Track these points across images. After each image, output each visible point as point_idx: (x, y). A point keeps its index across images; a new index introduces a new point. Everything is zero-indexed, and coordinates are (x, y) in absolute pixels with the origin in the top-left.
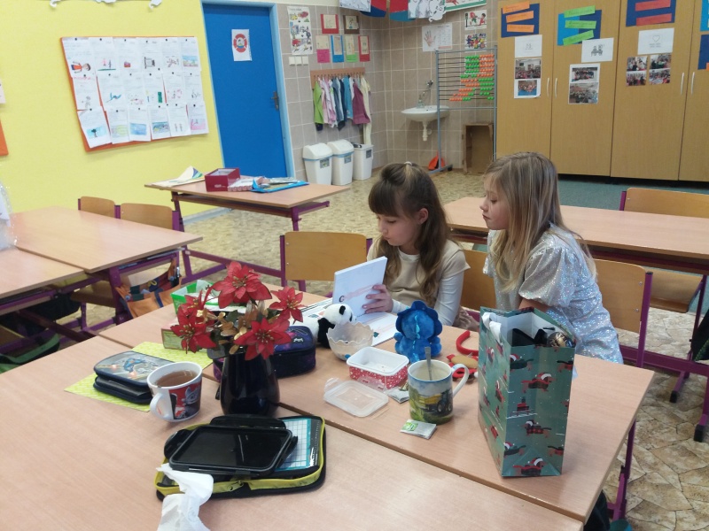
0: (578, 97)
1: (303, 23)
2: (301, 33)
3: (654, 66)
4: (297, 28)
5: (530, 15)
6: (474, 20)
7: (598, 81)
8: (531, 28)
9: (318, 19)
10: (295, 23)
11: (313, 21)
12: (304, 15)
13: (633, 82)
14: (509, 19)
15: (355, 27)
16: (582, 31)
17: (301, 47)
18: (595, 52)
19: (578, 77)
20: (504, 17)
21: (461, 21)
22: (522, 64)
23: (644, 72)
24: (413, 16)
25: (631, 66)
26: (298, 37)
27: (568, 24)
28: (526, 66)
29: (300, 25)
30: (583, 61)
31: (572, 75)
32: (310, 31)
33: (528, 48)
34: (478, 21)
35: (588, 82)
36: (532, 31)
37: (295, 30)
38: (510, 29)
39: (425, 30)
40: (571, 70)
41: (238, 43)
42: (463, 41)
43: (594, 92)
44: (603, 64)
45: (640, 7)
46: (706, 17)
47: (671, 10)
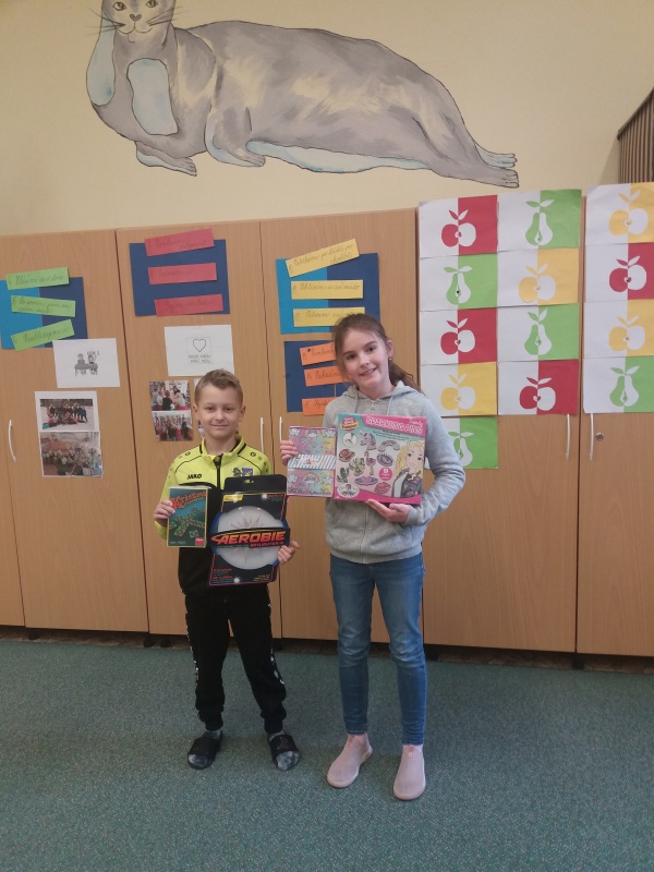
0: (62, 462)
7: (97, 429)
13: (169, 433)
16: (49, 320)
18: (81, 366)
19: (55, 418)
23: (186, 414)
25: (160, 399)
27: (17, 305)
30: (60, 384)
31: (42, 415)
35: (77, 430)
40: (38, 404)
43: (93, 452)
44: (102, 392)
45: (159, 276)
46: (288, 305)
47: (220, 286)
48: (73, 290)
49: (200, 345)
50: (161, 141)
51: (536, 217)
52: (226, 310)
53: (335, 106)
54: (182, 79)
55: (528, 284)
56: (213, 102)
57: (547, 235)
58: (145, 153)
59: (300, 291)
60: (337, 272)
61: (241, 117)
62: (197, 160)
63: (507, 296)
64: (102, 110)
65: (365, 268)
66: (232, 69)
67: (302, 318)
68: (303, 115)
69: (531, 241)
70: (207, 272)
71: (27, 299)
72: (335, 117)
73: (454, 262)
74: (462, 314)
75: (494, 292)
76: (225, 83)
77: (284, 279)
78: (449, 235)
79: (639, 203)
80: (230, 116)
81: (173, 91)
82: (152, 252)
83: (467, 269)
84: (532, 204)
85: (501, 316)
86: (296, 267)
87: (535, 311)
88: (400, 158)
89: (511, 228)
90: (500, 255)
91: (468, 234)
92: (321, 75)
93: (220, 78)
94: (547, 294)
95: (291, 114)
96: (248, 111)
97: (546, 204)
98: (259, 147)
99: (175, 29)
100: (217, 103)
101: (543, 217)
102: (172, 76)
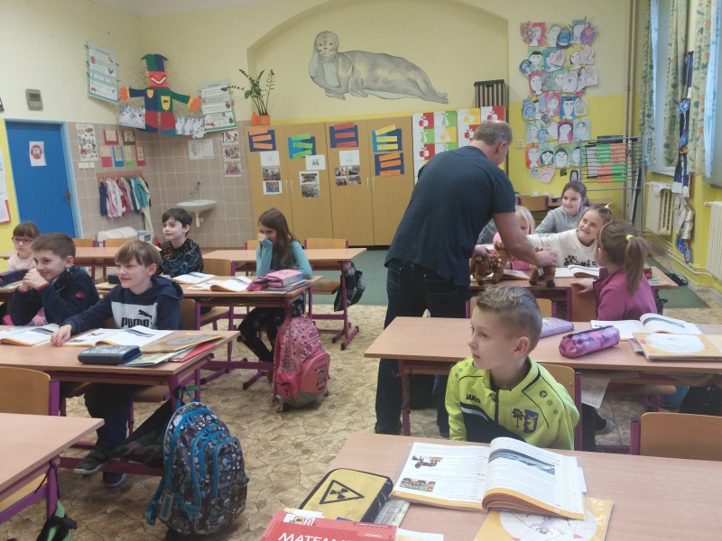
0: (307, 193)
1: (88, 137)
2: (88, 144)
3: (351, 173)
4: (84, 140)
5: (269, 137)
6: (229, 137)
7: (318, 183)
8: (271, 146)
9: (101, 134)
10: (83, 136)
11: (97, 135)
12: (90, 130)
13: (340, 183)
14: (254, 139)
15: (132, 140)
16: (304, 149)
17: (88, 155)
18: (314, 163)
19: (306, 180)
20: (250, 137)
21: (219, 138)
22: (267, 171)
23: (345, 177)
24: (180, 133)
25: (337, 173)
26: (85, 147)
27: (294, 145)
28: (270, 172)
29: (87, 138)
30: (308, 169)
31: (301, 179)
32: (95, 143)
33: (270, 160)
34: (232, 139)
35: (312, 183)
36: (271, 148)
37: (83, 142)
38: (256, 146)
39: (190, 144)
40: (300, 175)
41: (34, 152)
42: (222, 153)
43: (317, 190)
44: (320, 171)
45: (338, 136)
46: (375, 144)
47: (356, 139)
48: (312, 140)
49: (350, 156)
50: (333, 89)
51: (444, 118)
52: (358, 146)
53: (390, 78)
54: (340, 69)
55: (443, 137)
56: (351, 76)
57: (447, 123)
58: (328, 92)
59: (379, 140)
60: (390, 134)
61: (360, 82)
63: (437, 140)
64: (314, 78)
65: (397, 133)
66: (357, 66)
67: (380, 147)
68: (380, 81)
69: (443, 125)
70: (352, 135)
71: (298, 143)
73: (422, 131)
75: (434, 139)
76: (355, 70)
77: (374, 136)
78: (421, 123)
79: (472, 114)
80: (356, 81)
81: (338, 72)
82: (336, 129)
83: (426, 133)
84: (443, 114)
85: (436, 145)
86: (377, 133)
87: (445, 144)
88: (411, 94)
89: (437, 122)
90: (435, 129)
91: (426, 123)
92: (385, 68)
93: (353, 69)
94: (448, 140)
95: (376, 80)
96: (362, 79)
97: (447, 114)
98: (366, 91)
99: (338, 52)
101: (446, 118)
102: (337, 68)
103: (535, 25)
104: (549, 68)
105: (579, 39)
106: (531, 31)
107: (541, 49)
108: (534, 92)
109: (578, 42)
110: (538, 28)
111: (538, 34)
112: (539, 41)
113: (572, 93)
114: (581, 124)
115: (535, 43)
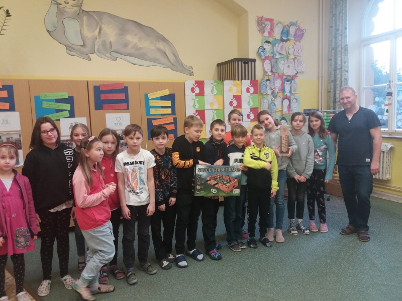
5: (3, 94)
8: (5, 106)
16: (58, 111)
27: (45, 105)
30: (62, 134)
33: (5, 123)
36: (8, 108)
46: (148, 108)
47: (126, 101)
48: (70, 100)
49: (119, 119)
50: (76, 47)
51: (213, 87)
52: (128, 108)
53: (140, 46)
54: (85, 27)
55: (212, 104)
56: (98, 37)
57: (215, 92)
58: (70, 51)
59: (152, 103)
60: (163, 98)
61: (108, 44)
62: (91, 55)
63: (207, 107)
64: (51, 33)
65: (171, 97)
66: (105, 28)
67: (153, 111)
68: (130, 46)
69: (212, 93)
70: (122, 96)
71: (49, 103)
72: (141, 49)
73: (194, 98)
74: (197, 111)
75: (204, 106)
76: (102, 32)
77: (147, 99)
78: (193, 90)
79: (234, 85)
80: (104, 43)
81: (82, 31)
82: (101, 89)
83: (197, 99)
84: (212, 83)
85: (206, 112)
86: (151, 96)
87: (213, 111)
88: (161, 64)
89: (207, 90)
90: (205, 96)
91: (197, 90)
92: (135, 35)
93: (100, 30)
94: (216, 107)
95: (126, 45)
96: (110, 42)
97: (215, 84)
98: (115, 55)
99: (83, 10)
100: (99, 38)
101: (214, 87)
102: (81, 25)
103: (267, 20)
104: (276, 55)
105: (293, 36)
106: (264, 24)
107: (271, 40)
108: (267, 73)
109: (293, 38)
110: (268, 23)
111: (268, 27)
112: (269, 33)
113: (289, 76)
114: (295, 100)
115: (266, 34)
